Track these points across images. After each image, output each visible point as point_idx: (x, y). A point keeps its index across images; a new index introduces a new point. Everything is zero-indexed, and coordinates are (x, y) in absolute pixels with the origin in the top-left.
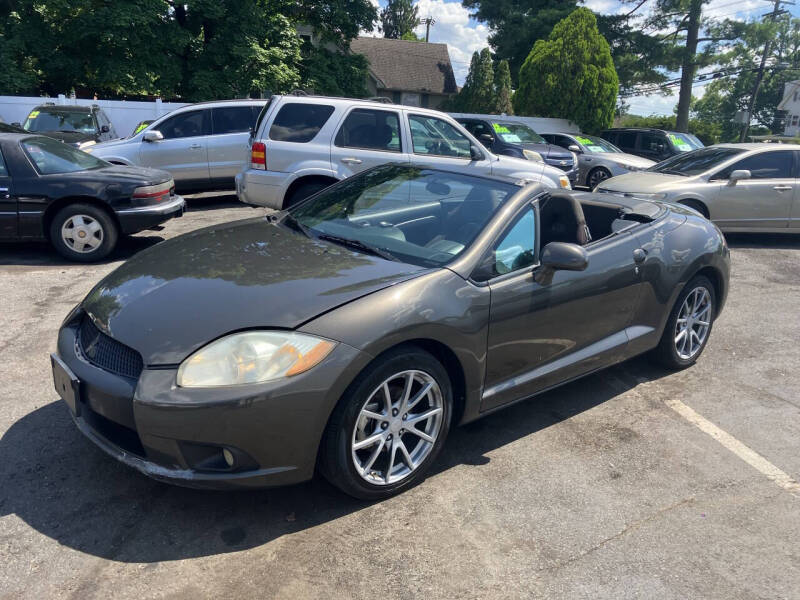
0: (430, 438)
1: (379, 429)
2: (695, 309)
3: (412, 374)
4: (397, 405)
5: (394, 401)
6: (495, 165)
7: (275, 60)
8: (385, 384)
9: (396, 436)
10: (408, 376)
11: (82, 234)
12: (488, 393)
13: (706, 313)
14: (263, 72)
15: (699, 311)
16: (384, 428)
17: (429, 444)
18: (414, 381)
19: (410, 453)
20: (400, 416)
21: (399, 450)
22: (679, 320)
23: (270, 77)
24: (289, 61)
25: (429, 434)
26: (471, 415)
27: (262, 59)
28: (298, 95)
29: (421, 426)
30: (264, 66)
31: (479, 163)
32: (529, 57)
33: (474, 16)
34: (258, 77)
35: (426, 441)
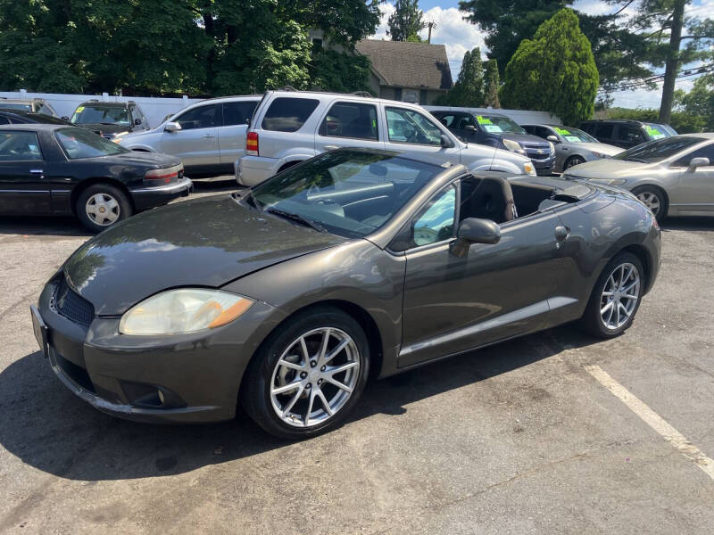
0: (347, 389)
1: (298, 378)
2: (622, 283)
3: (328, 331)
4: (315, 358)
5: (311, 355)
6: (464, 152)
7: (286, 61)
8: (301, 338)
9: (315, 384)
10: (324, 333)
11: (102, 210)
12: (404, 352)
13: (635, 286)
14: (276, 72)
15: (626, 285)
16: (303, 378)
17: (347, 394)
18: (331, 337)
19: (328, 400)
20: (319, 367)
21: (317, 398)
22: (604, 293)
23: (282, 77)
24: (300, 62)
25: (347, 385)
26: (388, 371)
27: (276, 61)
28: (288, 91)
29: (340, 377)
30: (278, 66)
31: (449, 151)
32: (515, 55)
33: (468, 18)
34: (271, 76)
35: (344, 391)
